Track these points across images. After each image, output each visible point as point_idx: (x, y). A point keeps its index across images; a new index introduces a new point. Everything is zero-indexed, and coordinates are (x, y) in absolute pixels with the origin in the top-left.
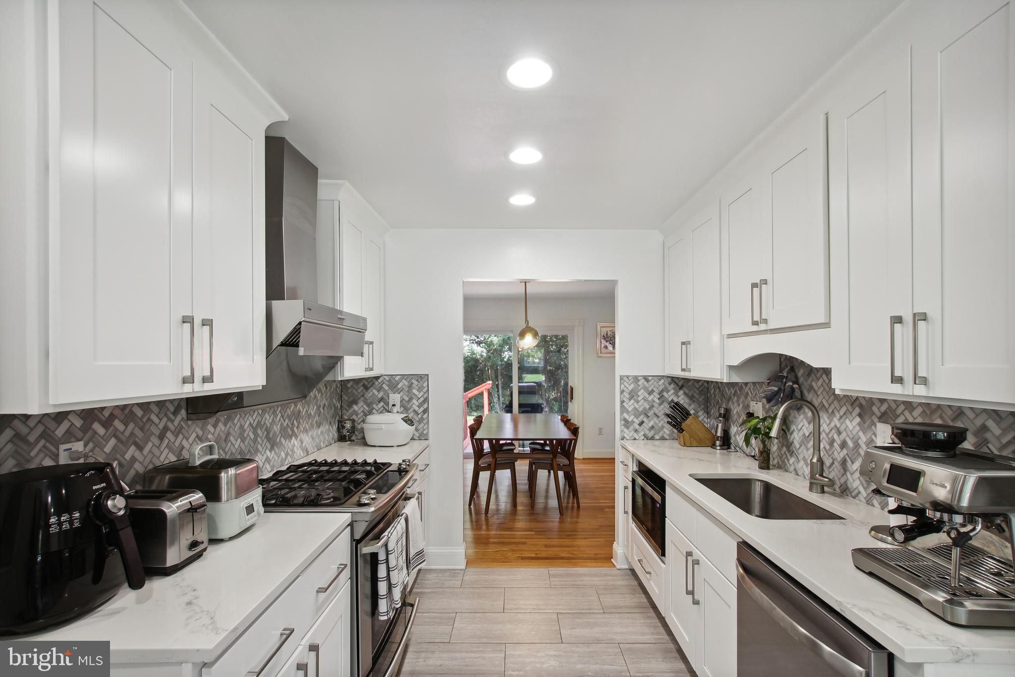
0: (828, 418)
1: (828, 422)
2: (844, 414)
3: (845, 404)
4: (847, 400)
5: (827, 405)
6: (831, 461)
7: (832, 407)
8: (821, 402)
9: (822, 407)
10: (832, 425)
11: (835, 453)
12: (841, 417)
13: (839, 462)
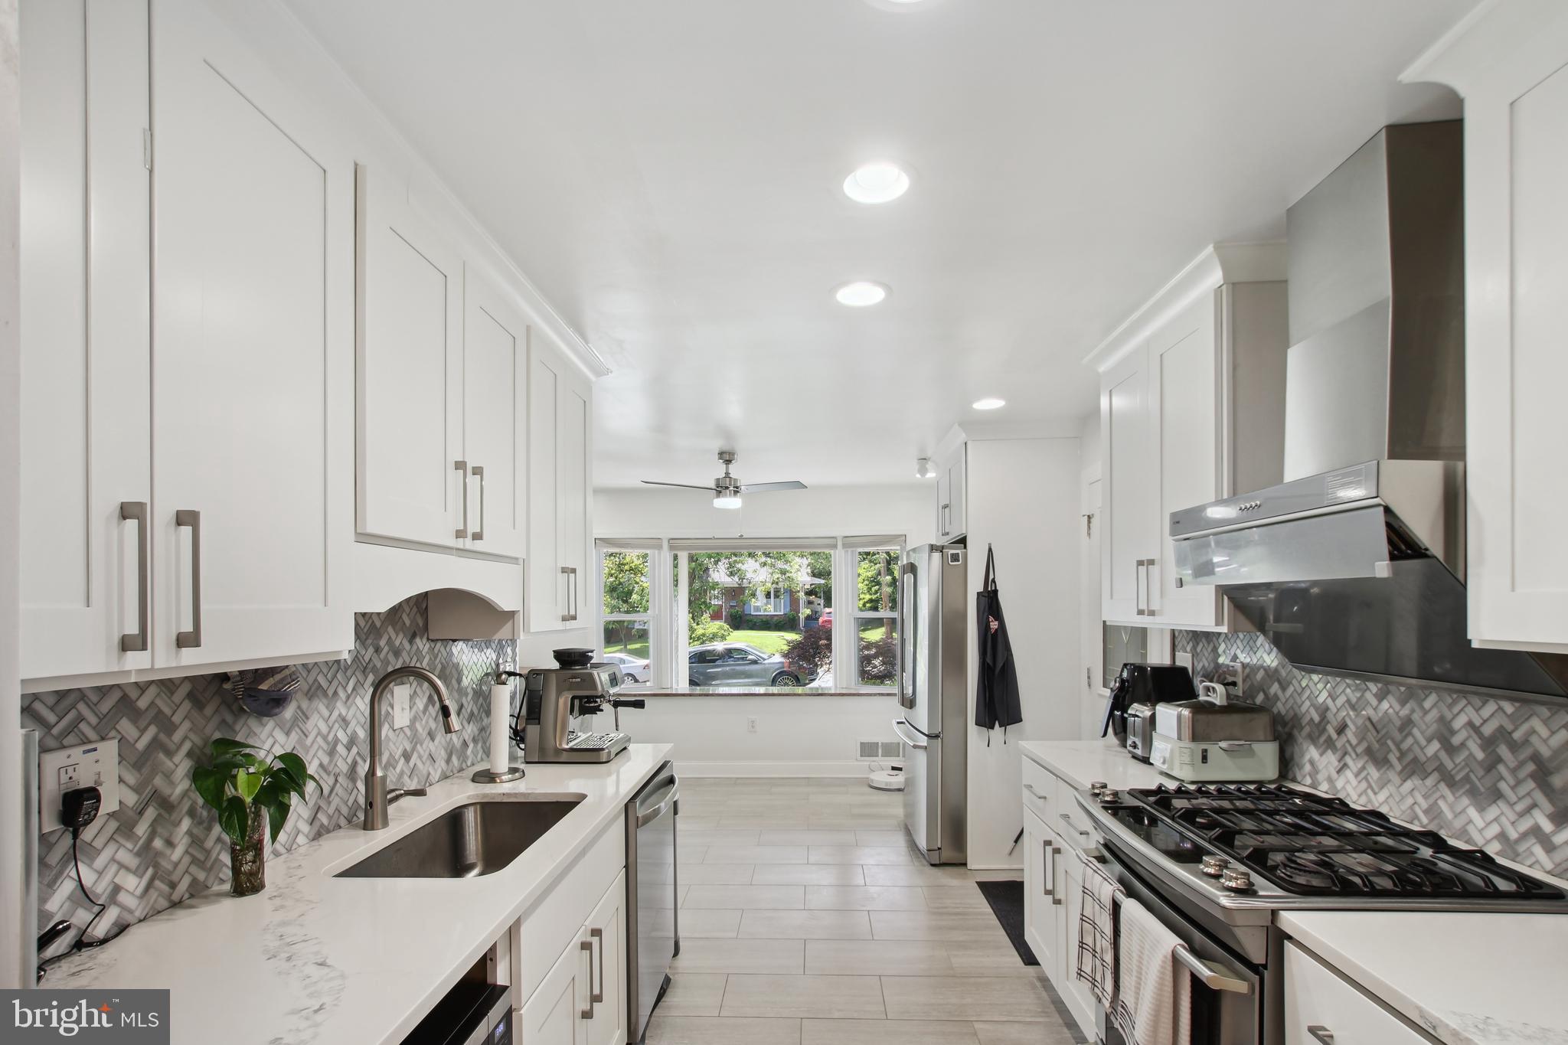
0: (327, 708)
1: (326, 713)
2: (354, 689)
3: (354, 673)
4: (358, 666)
5: (324, 684)
6: (331, 781)
7: (335, 683)
8: (316, 680)
9: (317, 689)
10: (336, 714)
11: (339, 764)
12: (348, 697)
13: (346, 774)
